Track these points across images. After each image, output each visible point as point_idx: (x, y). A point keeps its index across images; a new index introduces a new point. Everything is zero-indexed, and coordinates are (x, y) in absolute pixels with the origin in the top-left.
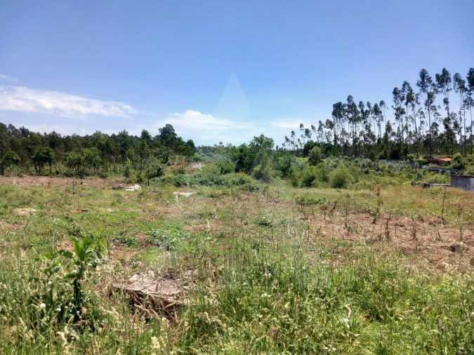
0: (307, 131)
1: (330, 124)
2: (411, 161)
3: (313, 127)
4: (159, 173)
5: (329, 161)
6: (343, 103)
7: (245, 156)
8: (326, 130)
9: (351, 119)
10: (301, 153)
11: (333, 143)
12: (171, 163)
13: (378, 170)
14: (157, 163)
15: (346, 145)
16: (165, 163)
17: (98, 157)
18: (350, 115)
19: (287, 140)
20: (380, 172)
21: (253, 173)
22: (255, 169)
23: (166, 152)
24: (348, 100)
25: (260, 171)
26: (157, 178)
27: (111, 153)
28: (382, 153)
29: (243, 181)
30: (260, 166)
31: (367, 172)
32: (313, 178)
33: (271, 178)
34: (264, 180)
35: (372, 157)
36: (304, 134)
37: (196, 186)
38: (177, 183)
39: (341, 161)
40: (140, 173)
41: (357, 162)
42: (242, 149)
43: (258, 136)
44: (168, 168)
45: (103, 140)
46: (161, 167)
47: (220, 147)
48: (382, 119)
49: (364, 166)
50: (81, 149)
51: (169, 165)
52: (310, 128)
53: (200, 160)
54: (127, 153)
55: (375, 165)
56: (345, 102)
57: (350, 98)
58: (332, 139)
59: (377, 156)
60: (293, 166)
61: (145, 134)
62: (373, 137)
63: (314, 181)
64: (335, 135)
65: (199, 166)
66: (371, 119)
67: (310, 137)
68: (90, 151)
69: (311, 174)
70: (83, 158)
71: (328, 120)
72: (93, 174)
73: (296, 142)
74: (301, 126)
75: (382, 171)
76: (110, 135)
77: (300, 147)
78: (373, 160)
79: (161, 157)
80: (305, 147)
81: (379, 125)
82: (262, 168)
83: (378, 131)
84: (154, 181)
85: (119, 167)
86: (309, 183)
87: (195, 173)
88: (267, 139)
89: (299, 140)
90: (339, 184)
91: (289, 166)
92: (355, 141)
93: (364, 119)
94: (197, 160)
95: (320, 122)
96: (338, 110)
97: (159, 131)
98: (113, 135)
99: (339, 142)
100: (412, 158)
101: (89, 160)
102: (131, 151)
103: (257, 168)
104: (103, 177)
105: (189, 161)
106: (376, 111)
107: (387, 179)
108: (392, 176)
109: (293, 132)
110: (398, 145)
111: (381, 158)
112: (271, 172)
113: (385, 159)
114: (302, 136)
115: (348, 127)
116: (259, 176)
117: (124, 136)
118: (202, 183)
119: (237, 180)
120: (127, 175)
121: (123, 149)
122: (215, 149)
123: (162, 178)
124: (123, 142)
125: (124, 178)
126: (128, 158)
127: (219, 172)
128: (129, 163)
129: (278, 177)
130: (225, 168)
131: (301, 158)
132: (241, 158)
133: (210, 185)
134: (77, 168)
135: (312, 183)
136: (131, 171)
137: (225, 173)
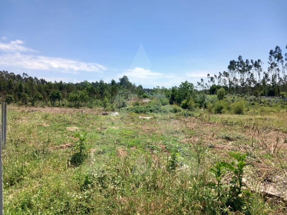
0: (212, 79)
1: (226, 74)
2: (283, 97)
3: (215, 76)
4: (124, 105)
5: (229, 97)
6: (235, 61)
7: (176, 94)
8: (222, 78)
9: (240, 71)
10: (208, 92)
11: (228, 86)
12: (130, 99)
13: (260, 103)
14: (122, 99)
15: (237, 86)
16: (126, 99)
17: (87, 96)
18: (240, 69)
19: (199, 84)
20: (262, 104)
21: (181, 105)
22: (182, 102)
23: (127, 93)
24: (239, 58)
25: (186, 104)
26: (123, 108)
27: (95, 93)
28: (262, 92)
29: (176, 110)
30: (186, 100)
31: (253, 104)
32: (222, 108)
33: (194, 108)
34: (189, 109)
35: (256, 95)
36: (210, 79)
37: (148, 113)
38: (137, 111)
39: (236, 97)
40: (113, 105)
41: (246, 98)
42: (174, 90)
43: (184, 82)
44: (128, 102)
45: (89, 86)
46: (125, 101)
47: (157, 89)
48: (261, 70)
49: (251, 100)
50: (77, 91)
51: (128, 100)
52: (214, 76)
53: (147, 97)
54: (104, 93)
55: (258, 100)
56: (237, 60)
57: (240, 58)
58: (228, 83)
59: (260, 93)
60: (206, 101)
61: (113, 82)
62: (255, 82)
63: (223, 110)
64: (230, 81)
65: (147, 100)
66: (253, 70)
67: (214, 82)
68: (83, 93)
69: (219, 105)
70: (79, 96)
71: (224, 72)
72: (84, 106)
73: (205, 85)
74: (208, 75)
75: (263, 103)
76: (91, 83)
77: (207, 89)
78: (257, 97)
79: (123, 96)
80: (211, 88)
81: (259, 74)
82: (188, 101)
83: (258, 78)
84: (122, 110)
85: (99, 101)
86: (219, 111)
87: (147, 105)
88: (189, 83)
89: (206, 84)
90: (239, 112)
91: (204, 100)
92: (243, 84)
93: (249, 70)
94: (145, 97)
95: (220, 73)
96: (232, 65)
97: (119, 80)
98: (93, 83)
99: (232, 86)
100: (283, 95)
101: (82, 97)
102: (106, 92)
103: (184, 102)
104: (91, 108)
105: (140, 98)
106: (257, 65)
107: (268, 108)
108: (271, 106)
109: (202, 80)
110: (273, 86)
111: (262, 95)
112: (193, 104)
113: (264, 96)
114: (209, 81)
115: (238, 76)
116: (185, 107)
117: (101, 83)
118: (151, 111)
119: (172, 109)
120: (105, 106)
121: (101, 91)
122: (154, 90)
123: (127, 108)
124: (101, 87)
125: (103, 108)
126: (105, 96)
127: (161, 104)
128: (106, 99)
129: (198, 107)
130: (164, 102)
131: (209, 96)
132: (173, 96)
133: (156, 112)
134: (75, 102)
135: (221, 111)
136: (108, 104)
137: (164, 105)
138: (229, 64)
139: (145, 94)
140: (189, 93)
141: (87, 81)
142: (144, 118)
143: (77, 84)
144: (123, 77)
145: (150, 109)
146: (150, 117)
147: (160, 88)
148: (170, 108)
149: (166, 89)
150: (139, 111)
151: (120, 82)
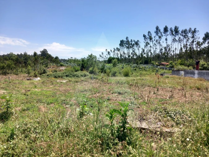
0: (109, 52)
1: (118, 50)
2: (153, 64)
3: (111, 51)
4: (44, 72)
5: (120, 65)
6: (124, 40)
7: (85, 64)
8: (116, 52)
9: (127, 47)
10: (107, 62)
11: (120, 58)
12: (50, 67)
13: (140, 69)
14: (43, 67)
15: (125, 58)
16: (46, 67)
17: (13, 65)
18: (127, 46)
19: (100, 56)
20: (141, 69)
21: (89, 71)
22: (90, 69)
23: (46, 62)
24: (126, 39)
25: (92, 70)
26: (44, 74)
27: (20, 63)
28: (141, 61)
29: (85, 75)
30: (92, 68)
31: (135, 70)
32: (116, 73)
33: (97, 73)
34: (94, 74)
35: (137, 63)
36: (107, 53)
37: (65, 77)
38: (55, 76)
39: (125, 65)
40: (36, 72)
41: (131, 65)
42: (83, 60)
43: (90, 55)
44: (48, 70)
45: (14, 57)
46: (45, 69)
47: (71, 59)
48: (140, 47)
49: (134, 67)
50: (4, 61)
51: (48, 68)
52: (110, 51)
53: (63, 65)
54: (28, 63)
55: (138, 67)
56: (125, 40)
57: (127, 38)
58: (119, 56)
59: (139, 63)
60: (105, 68)
61: (35, 54)
62: (136, 55)
63: (116, 74)
64: (120, 54)
65: (63, 68)
66: (135, 47)
67: (110, 55)
68: (9, 62)
69: (114, 71)
70: (6, 66)
71: (117, 48)
72: (11, 73)
73: (104, 57)
74: (106, 50)
75: (142, 69)
76: (16, 54)
77: (106, 60)
78: (138, 65)
79: (44, 65)
80: (108, 59)
81: (139, 50)
82: (93, 69)
83: (138, 52)
84: (43, 75)
85: (24, 69)
86: (114, 75)
87: (63, 72)
88: (93, 56)
89: (105, 56)
90: (127, 75)
91: (104, 68)
92: (129, 56)
93: (132, 47)
94: (62, 65)
95: (114, 48)
96: (122, 43)
97: (40, 52)
98: (18, 54)
99: (122, 57)
100: (153, 63)
101: (9, 67)
102: (30, 62)
103: (91, 69)
104: (17, 75)
105: (58, 66)
106: (137, 43)
107: (144, 72)
108: (146, 71)
109: (102, 53)
110: (147, 58)
111: (141, 63)
112: (97, 71)
113: (142, 64)
115: (126, 51)
116: (92, 72)
117: (25, 55)
118: (67, 76)
119: (83, 74)
120: (29, 73)
121: (25, 61)
122: (68, 60)
123: (47, 74)
124: (25, 58)
125: (27, 74)
126: (29, 65)
127: (74, 71)
128: (29, 67)
129: (100, 73)
130: (77, 69)
131: (107, 64)
132: (82, 64)
133: (70, 77)
134: (2, 70)
135: (115, 75)
136: (31, 71)
137: (76, 71)
138: (120, 43)
139: (62, 63)
140: (94, 63)
141: (12, 53)
142: (61, 81)
143: (3, 56)
144: (43, 50)
145: (66, 74)
146: (66, 81)
147: (73, 58)
148: (81, 74)
149: (78, 59)
150: (57, 76)
151: (41, 54)
